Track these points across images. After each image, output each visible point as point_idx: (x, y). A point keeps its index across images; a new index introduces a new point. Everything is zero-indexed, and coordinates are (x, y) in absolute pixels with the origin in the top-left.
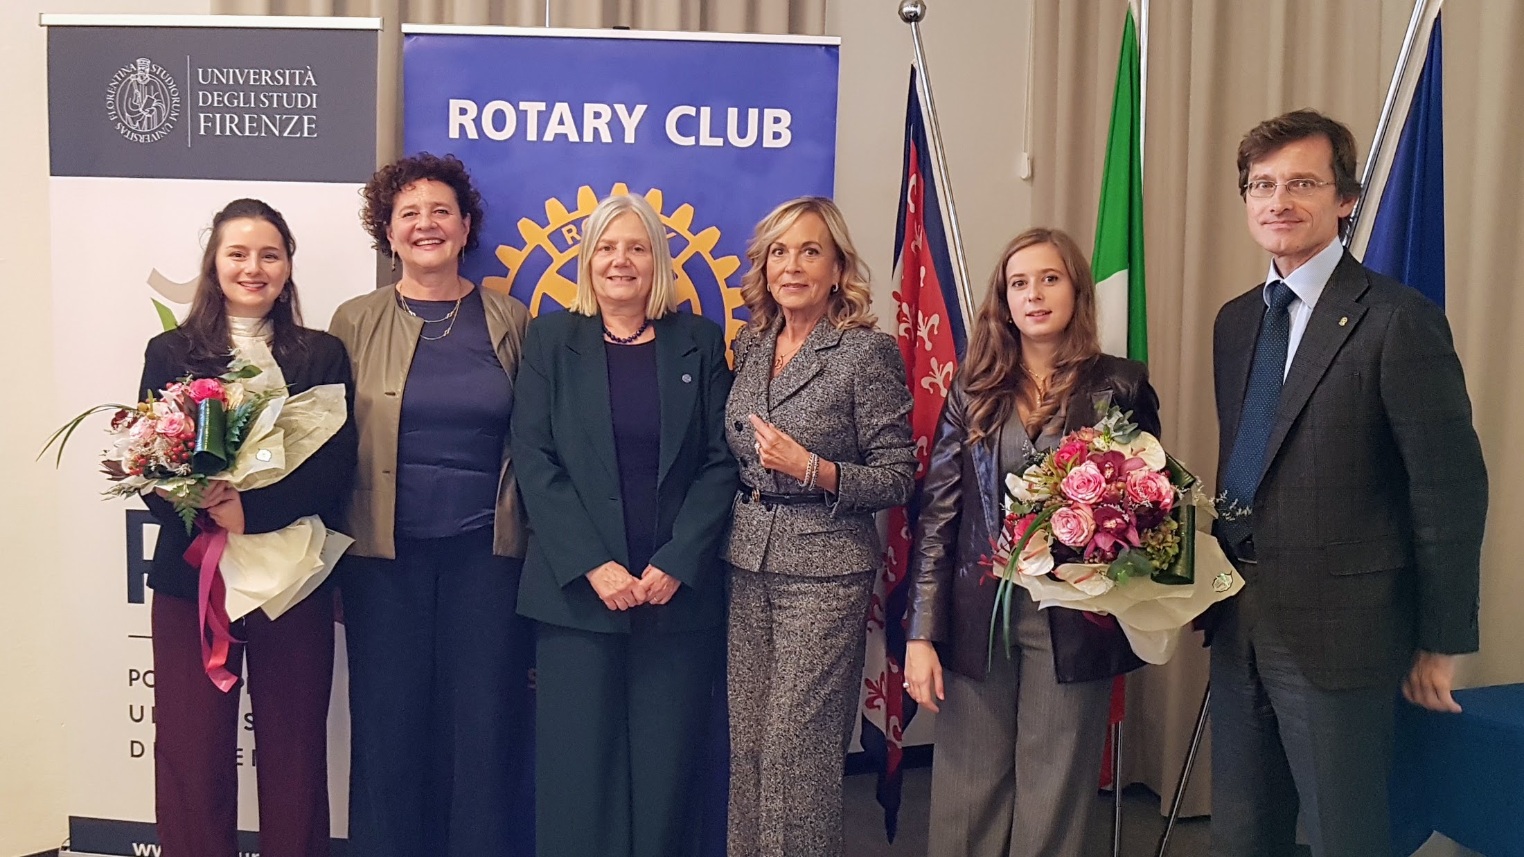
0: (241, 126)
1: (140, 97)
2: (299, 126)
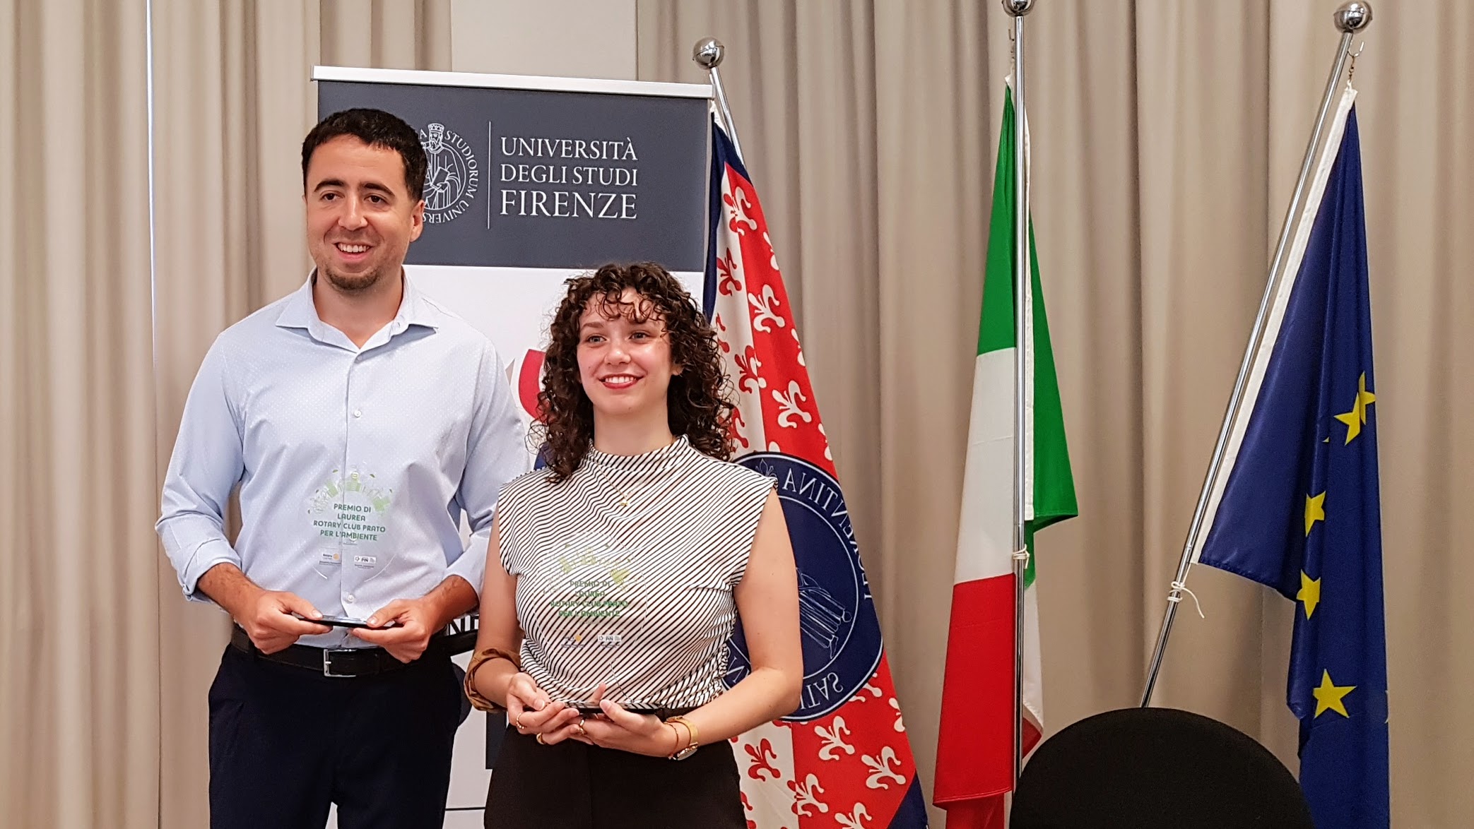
0: (550, 205)
2: (616, 206)
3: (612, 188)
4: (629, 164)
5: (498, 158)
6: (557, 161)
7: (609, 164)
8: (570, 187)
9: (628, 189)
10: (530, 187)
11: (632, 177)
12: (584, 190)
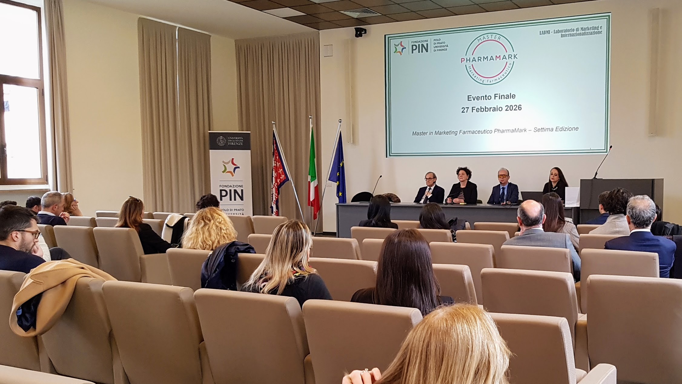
0: (234, 144)
1: (221, 141)
2: (241, 144)
3: (240, 142)
4: (242, 139)
5: (228, 139)
6: (234, 139)
7: (240, 139)
8: (236, 142)
9: (242, 142)
10: (232, 142)
11: (242, 141)
12: (237, 142)
